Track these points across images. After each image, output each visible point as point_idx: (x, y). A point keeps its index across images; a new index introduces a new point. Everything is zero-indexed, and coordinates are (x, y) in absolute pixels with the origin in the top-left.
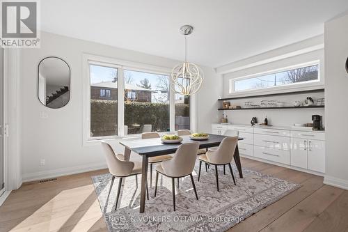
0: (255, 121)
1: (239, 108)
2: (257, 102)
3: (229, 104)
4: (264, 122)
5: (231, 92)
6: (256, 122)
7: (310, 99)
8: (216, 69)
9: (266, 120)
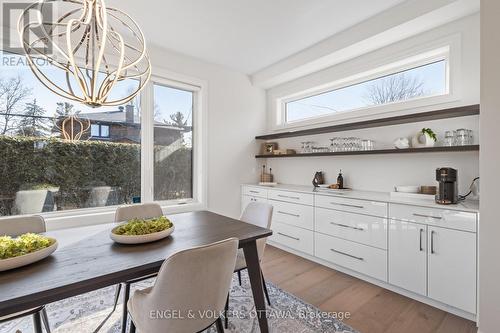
0: (320, 179)
1: (292, 154)
2: (324, 141)
3: (276, 147)
4: (336, 182)
5: (279, 124)
6: (322, 183)
7: (429, 132)
8: (251, 77)
9: (340, 178)
